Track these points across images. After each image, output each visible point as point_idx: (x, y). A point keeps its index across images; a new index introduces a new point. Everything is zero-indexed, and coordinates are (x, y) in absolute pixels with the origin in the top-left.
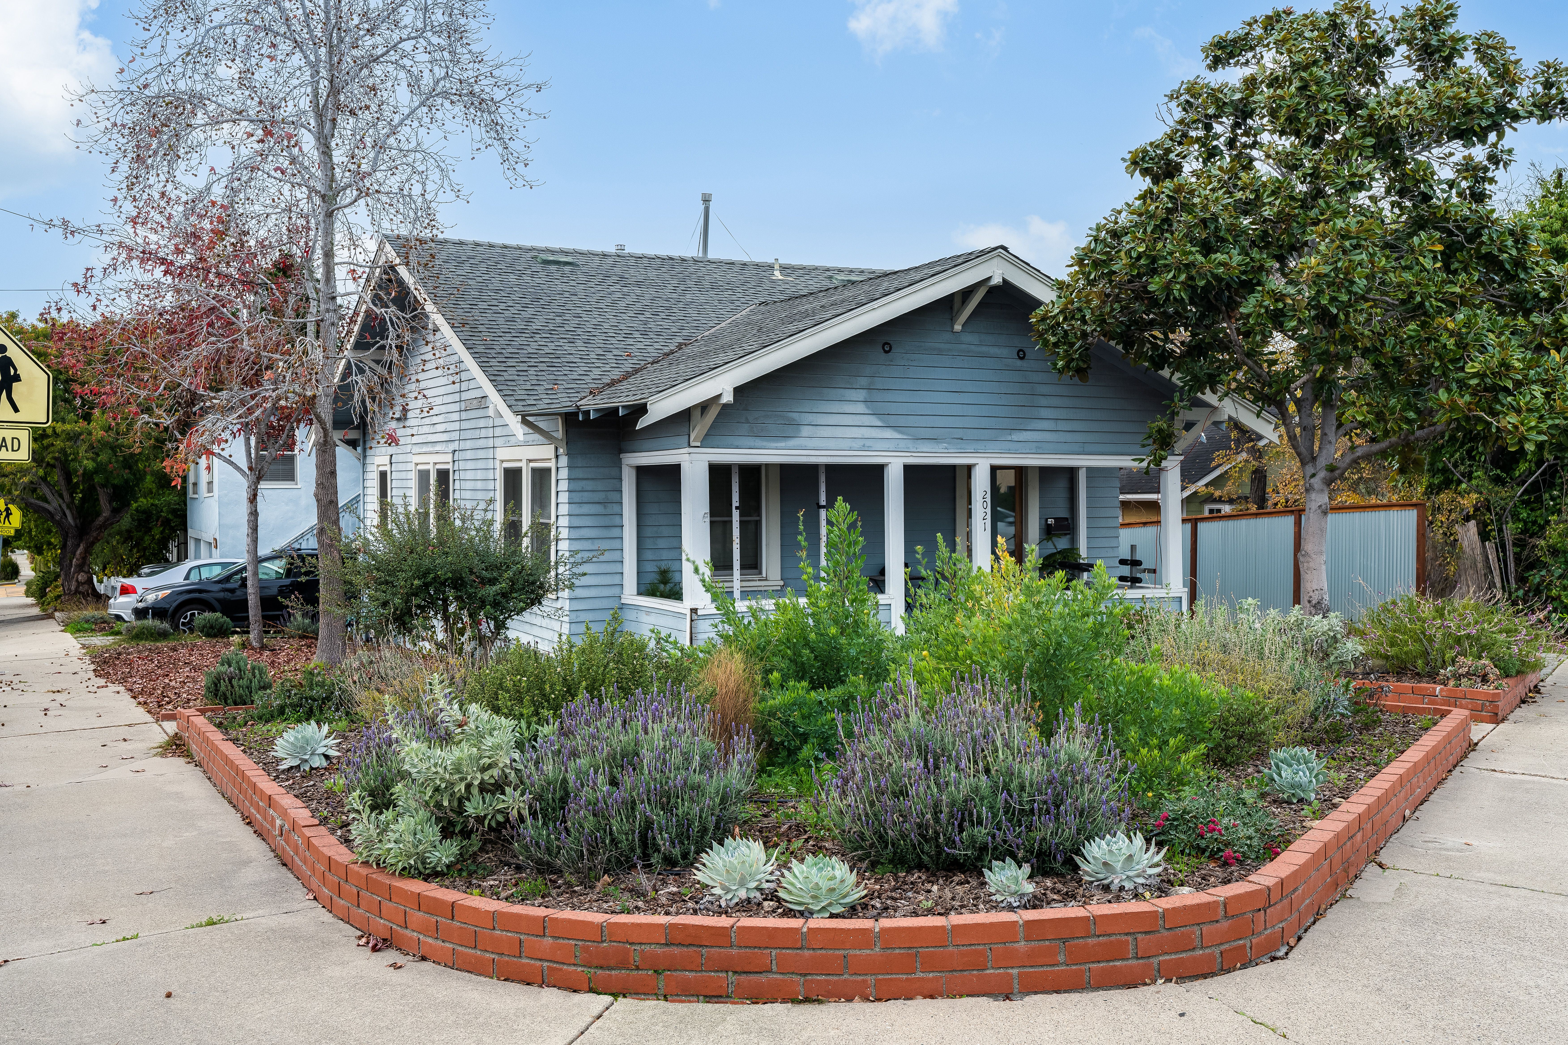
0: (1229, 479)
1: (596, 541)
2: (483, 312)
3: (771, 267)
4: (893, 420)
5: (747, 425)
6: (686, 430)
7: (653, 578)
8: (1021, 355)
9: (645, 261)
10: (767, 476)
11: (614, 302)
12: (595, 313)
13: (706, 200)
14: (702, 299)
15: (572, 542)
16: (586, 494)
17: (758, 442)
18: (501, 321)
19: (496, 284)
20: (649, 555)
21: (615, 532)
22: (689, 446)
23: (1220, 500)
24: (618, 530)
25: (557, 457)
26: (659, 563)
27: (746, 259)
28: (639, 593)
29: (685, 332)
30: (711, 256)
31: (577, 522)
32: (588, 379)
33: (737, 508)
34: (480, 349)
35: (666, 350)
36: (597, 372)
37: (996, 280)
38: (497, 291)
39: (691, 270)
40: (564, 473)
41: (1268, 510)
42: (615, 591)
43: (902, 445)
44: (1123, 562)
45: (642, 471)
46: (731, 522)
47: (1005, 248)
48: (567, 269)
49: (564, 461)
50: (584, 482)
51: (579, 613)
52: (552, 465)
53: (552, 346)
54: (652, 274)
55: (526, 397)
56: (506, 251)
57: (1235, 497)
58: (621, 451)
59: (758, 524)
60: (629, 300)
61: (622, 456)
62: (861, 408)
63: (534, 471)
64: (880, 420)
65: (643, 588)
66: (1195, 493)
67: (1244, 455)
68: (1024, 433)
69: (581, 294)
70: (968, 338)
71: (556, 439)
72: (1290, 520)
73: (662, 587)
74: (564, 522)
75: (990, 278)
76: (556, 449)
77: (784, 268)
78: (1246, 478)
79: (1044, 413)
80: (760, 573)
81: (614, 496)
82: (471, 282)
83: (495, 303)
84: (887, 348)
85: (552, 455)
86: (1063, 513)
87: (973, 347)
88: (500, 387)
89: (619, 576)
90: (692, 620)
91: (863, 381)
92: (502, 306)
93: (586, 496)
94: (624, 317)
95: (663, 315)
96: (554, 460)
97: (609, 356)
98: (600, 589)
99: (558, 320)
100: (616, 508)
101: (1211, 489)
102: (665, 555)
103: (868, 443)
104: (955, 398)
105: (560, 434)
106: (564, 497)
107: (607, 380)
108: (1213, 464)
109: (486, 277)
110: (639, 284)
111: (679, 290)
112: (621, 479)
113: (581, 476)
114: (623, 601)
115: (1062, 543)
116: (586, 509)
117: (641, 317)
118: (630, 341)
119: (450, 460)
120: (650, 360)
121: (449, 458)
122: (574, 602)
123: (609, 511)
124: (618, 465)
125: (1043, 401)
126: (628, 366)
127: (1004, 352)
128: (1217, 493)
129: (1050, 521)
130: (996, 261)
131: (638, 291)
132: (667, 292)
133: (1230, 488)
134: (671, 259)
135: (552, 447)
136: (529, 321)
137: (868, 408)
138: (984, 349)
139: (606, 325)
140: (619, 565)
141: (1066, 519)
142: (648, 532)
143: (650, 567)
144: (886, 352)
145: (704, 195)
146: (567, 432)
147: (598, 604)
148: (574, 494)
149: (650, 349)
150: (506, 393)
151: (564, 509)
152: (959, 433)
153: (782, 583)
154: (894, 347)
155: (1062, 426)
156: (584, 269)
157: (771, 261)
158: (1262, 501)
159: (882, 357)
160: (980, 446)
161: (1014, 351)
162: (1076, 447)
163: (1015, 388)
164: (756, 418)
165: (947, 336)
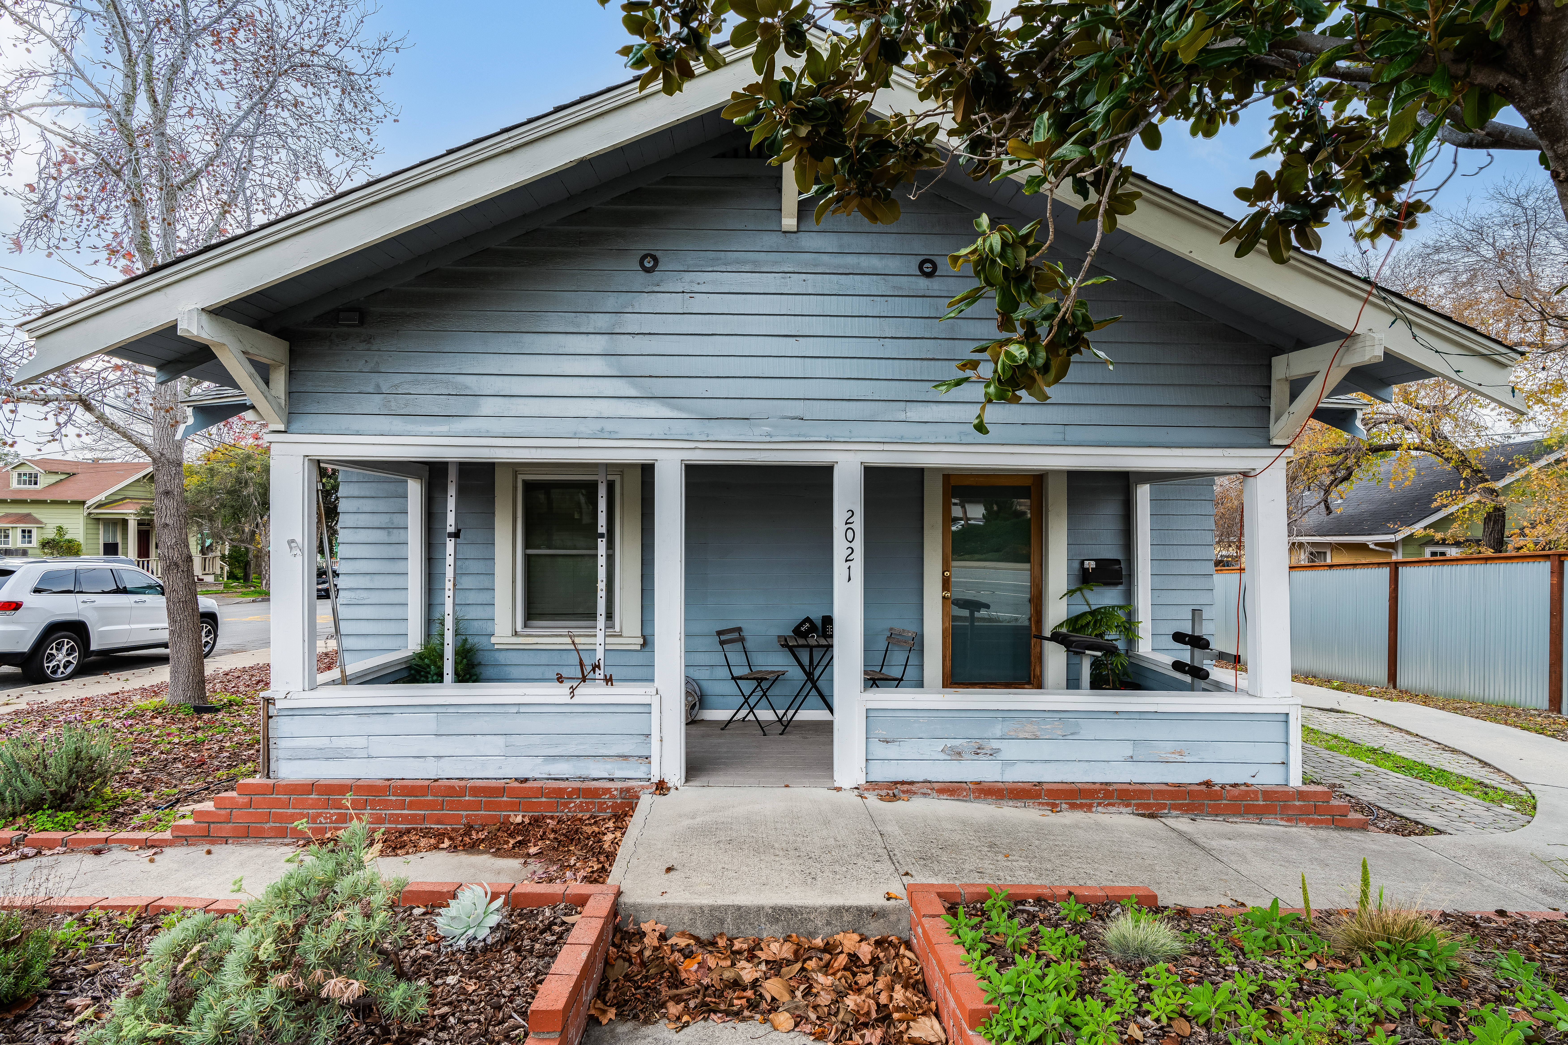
0: (1454, 520)
1: (376, 577)
4: (661, 388)
8: (927, 269)
17: (398, 424)
23: (1444, 543)
24: (402, 563)
41: (1508, 554)
43: (680, 430)
44: (1179, 637)
57: (1462, 539)
59: (612, 560)
62: (599, 366)
66: (1412, 535)
67: (1476, 497)
68: (934, 407)
70: (821, 242)
72: (1545, 567)
78: (1478, 520)
80: (613, 626)
84: (649, 264)
86: (1111, 551)
87: (825, 257)
89: (405, 623)
90: (269, 717)
91: (601, 322)
98: (381, 639)
100: (399, 535)
101: (1431, 532)
108: (1434, 505)
113: (356, 494)
116: (362, 536)
123: (394, 539)
127: (893, 264)
128: (1439, 536)
129: (1087, 563)
133: (1455, 530)
138: (850, 260)
140: (402, 608)
141: (1118, 562)
144: (648, 271)
152: (798, 409)
153: (641, 641)
154: (663, 261)
158: (1499, 544)
159: (640, 279)
160: (839, 431)
161: (915, 262)
162: (1047, 433)
163: (917, 328)
164: (396, 386)
165: (770, 240)
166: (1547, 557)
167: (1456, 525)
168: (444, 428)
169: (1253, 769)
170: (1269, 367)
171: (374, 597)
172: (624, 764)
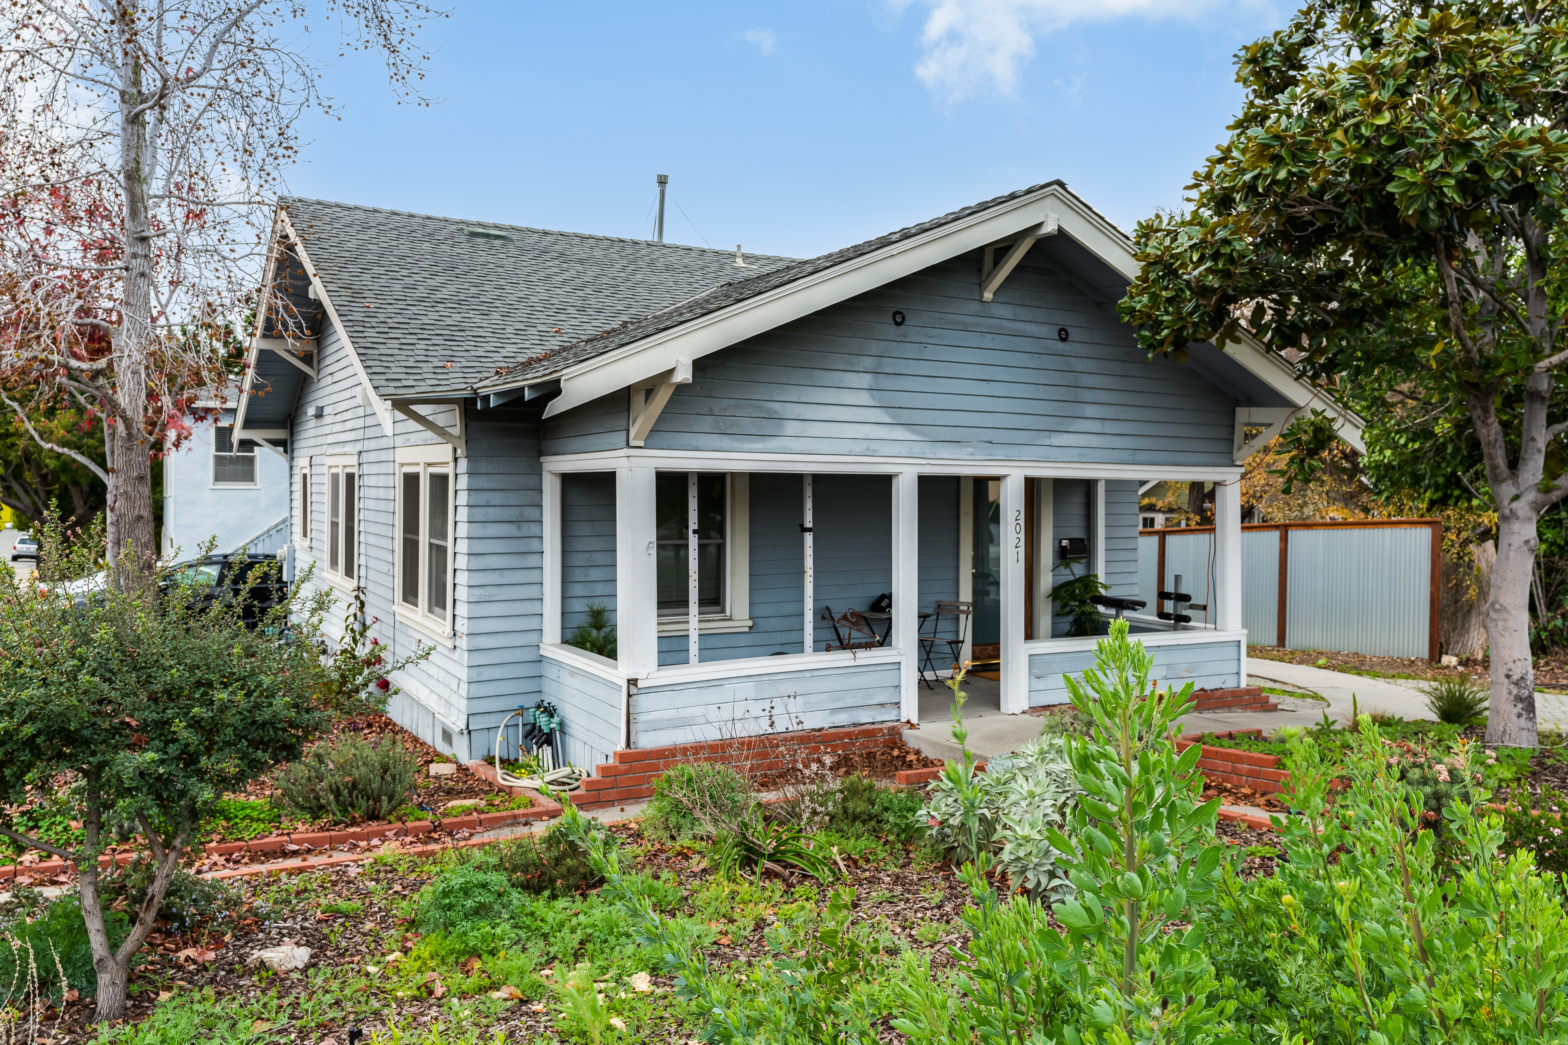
1: (506, 572)
2: (378, 276)
3: (733, 256)
4: (907, 416)
5: (710, 419)
6: (624, 424)
7: (582, 620)
8: (1063, 335)
9: (591, 241)
10: (732, 487)
11: (548, 277)
12: (522, 286)
13: (662, 181)
14: (654, 279)
15: (473, 574)
16: (492, 510)
17: (726, 442)
18: (398, 287)
19: (404, 249)
20: (577, 590)
21: (532, 560)
22: (628, 446)
24: (537, 557)
25: (456, 460)
26: (591, 601)
27: (705, 246)
28: (565, 641)
29: (632, 311)
30: (666, 240)
31: (480, 547)
32: (497, 357)
33: (695, 532)
34: (357, 317)
35: (608, 328)
36: (513, 348)
37: (1050, 228)
38: (402, 257)
39: (644, 252)
40: (463, 482)
42: (532, 638)
43: (917, 448)
45: (569, 480)
46: (686, 546)
47: (1061, 184)
48: (497, 243)
49: (463, 464)
50: (491, 494)
51: (481, 669)
52: (449, 470)
53: (457, 317)
54: (598, 253)
55: (404, 376)
56: (428, 222)
58: (541, 453)
59: (721, 548)
60: (566, 275)
61: (542, 459)
62: (864, 398)
63: (433, 476)
64: (890, 415)
65: (569, 635)
68: (1065, 435)
69: (511, 267)
70: (1000, 310)
71: (451, 435)
72: (1275, 535)
73: (594, 633)
74: (463, 546)
75: (1039, 225)
76: (455, 450)
77: (745, 257)
79: (1089, 410)
80: (723, 611)
81: (532, 513)
82: (370, 247)
83: (396, 268)
84: (899, 319)
85: (449, 458)
86: (1078, 533)
87: (1005, 323)
88: (369, 363)
89: (537, 618)
90: (629, 696)
91: (868, 362)
92: (405, 272)
93: (493, 513)
94: (558, 291)
95: (606, 292)
96: (452, 464)
97: (532, 331)
98: (511, 635)
99: (474, 290)
100: (533, 529)
102: (600, 589)
103: (873, 445)
104: (985, 388)
105: (456, 431)
106: (463, 514)
107: (522, 359)
109: (394, 243)
110: (581, 261)
111: (629, 270)
112: (540, 490)
113: (486, 486)
114: (542, 652)
115: (1078, 569)
116: (492, 530)
117: (580, 293)
118: (563, 317)
119: (355, 463)
120: (585, 338)
121: (354, 460)
122: (475, 655)
123: (524, 533)
124: (538, 471)
125: (1088, 396)
126: (554, 344)
127: (1043, 330)
129: (1065, 543)
130: (1050, 201)
131: (580, 268)
132: (613, 272)
134: (622, 241)
135: (449, 447)
136: (435, 289)
137: (873, 398)
138: (1019, 326)
139: (533, 299)
140: (537, 603)
141: (1082, 540)
142: (578, 559)
143: (579, 606)
144: (898, 324)
145: (660, 176)
146: (466, 427)
147: (507, 656)
148: (475, 510)
149: (586, 326)
150: (374, 370)
151: (463, 530)
152: (988, 435)
153: (750, 623)
154: (907, 317)
155: (1110, 427)
156: (519, 244)
157: (733, 249)
159: (893, 331)
160: (1013, 451)
161: (1056, 330)
162: (1125, 455)
163: (1055, 378)
164: (724, 409)
165: (974, 307)
166: (1277, 527)
167: (1170, 493)
168: (759, 446)
169: (1223, 678)
170: (1234, 413)
171: (505, 593)
172: (882, 710)
